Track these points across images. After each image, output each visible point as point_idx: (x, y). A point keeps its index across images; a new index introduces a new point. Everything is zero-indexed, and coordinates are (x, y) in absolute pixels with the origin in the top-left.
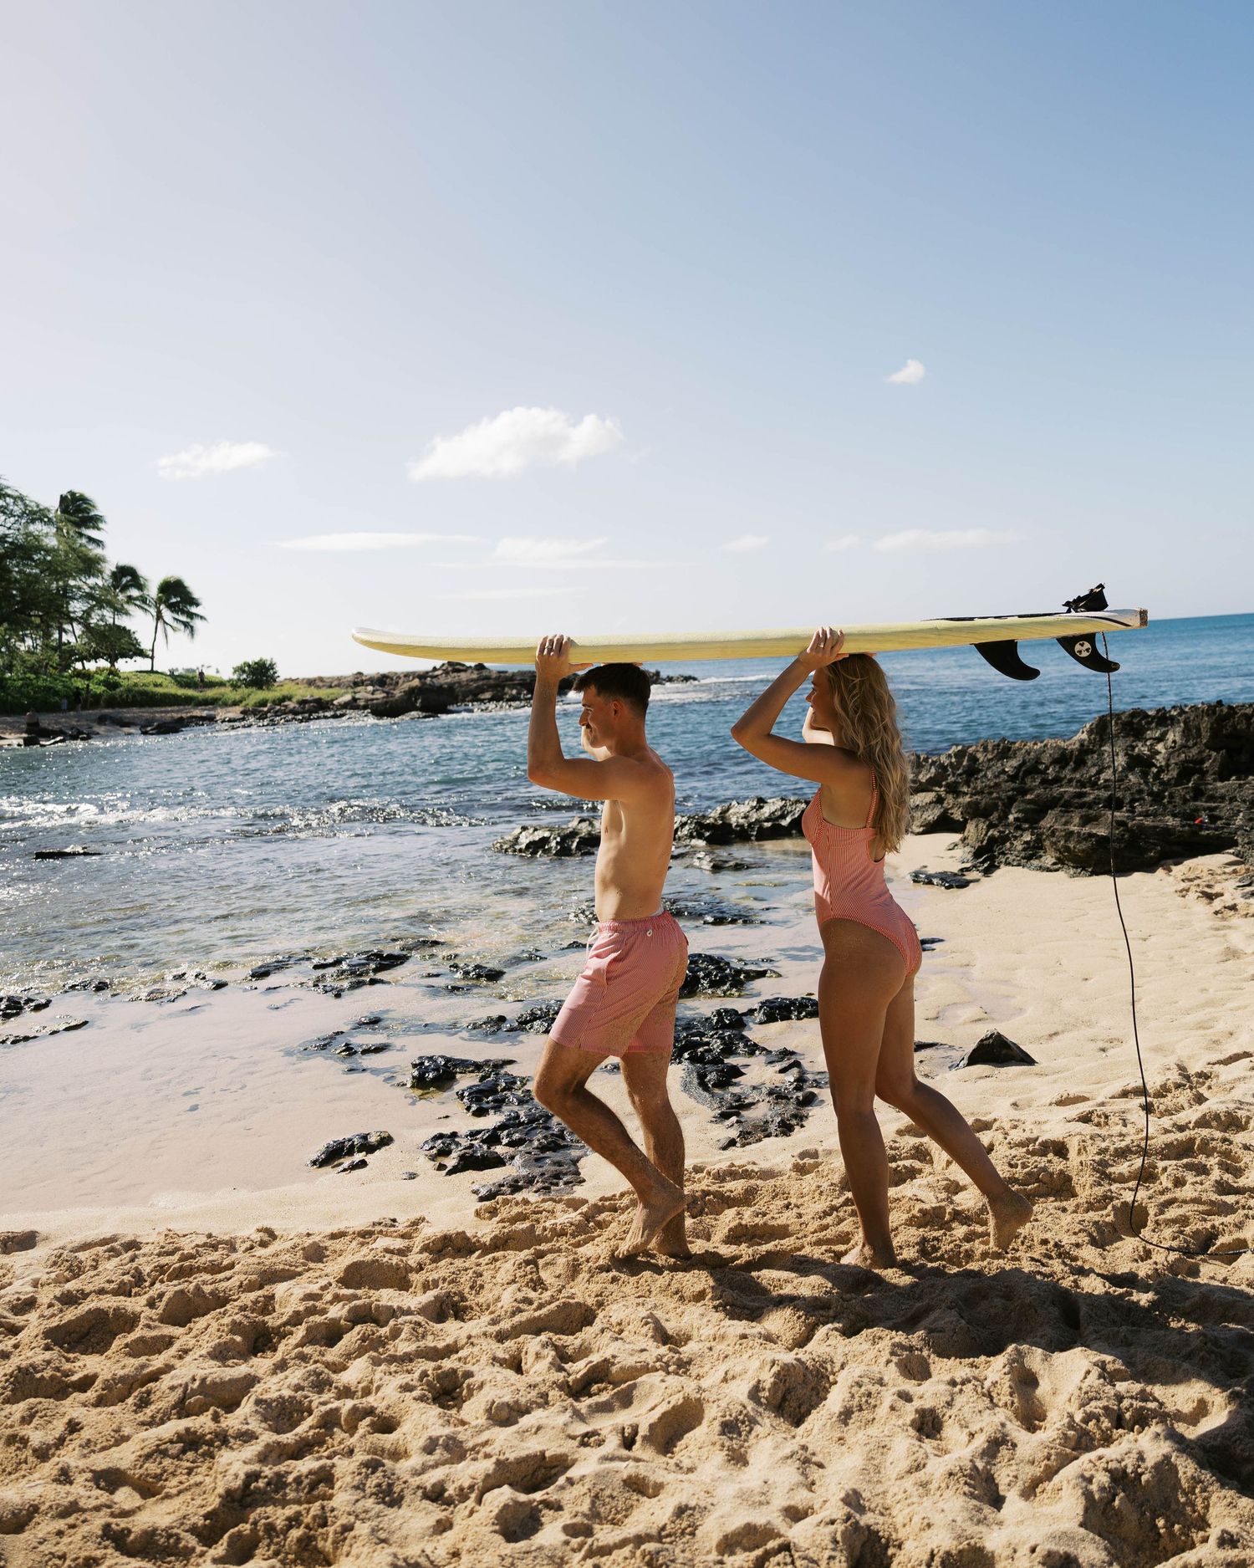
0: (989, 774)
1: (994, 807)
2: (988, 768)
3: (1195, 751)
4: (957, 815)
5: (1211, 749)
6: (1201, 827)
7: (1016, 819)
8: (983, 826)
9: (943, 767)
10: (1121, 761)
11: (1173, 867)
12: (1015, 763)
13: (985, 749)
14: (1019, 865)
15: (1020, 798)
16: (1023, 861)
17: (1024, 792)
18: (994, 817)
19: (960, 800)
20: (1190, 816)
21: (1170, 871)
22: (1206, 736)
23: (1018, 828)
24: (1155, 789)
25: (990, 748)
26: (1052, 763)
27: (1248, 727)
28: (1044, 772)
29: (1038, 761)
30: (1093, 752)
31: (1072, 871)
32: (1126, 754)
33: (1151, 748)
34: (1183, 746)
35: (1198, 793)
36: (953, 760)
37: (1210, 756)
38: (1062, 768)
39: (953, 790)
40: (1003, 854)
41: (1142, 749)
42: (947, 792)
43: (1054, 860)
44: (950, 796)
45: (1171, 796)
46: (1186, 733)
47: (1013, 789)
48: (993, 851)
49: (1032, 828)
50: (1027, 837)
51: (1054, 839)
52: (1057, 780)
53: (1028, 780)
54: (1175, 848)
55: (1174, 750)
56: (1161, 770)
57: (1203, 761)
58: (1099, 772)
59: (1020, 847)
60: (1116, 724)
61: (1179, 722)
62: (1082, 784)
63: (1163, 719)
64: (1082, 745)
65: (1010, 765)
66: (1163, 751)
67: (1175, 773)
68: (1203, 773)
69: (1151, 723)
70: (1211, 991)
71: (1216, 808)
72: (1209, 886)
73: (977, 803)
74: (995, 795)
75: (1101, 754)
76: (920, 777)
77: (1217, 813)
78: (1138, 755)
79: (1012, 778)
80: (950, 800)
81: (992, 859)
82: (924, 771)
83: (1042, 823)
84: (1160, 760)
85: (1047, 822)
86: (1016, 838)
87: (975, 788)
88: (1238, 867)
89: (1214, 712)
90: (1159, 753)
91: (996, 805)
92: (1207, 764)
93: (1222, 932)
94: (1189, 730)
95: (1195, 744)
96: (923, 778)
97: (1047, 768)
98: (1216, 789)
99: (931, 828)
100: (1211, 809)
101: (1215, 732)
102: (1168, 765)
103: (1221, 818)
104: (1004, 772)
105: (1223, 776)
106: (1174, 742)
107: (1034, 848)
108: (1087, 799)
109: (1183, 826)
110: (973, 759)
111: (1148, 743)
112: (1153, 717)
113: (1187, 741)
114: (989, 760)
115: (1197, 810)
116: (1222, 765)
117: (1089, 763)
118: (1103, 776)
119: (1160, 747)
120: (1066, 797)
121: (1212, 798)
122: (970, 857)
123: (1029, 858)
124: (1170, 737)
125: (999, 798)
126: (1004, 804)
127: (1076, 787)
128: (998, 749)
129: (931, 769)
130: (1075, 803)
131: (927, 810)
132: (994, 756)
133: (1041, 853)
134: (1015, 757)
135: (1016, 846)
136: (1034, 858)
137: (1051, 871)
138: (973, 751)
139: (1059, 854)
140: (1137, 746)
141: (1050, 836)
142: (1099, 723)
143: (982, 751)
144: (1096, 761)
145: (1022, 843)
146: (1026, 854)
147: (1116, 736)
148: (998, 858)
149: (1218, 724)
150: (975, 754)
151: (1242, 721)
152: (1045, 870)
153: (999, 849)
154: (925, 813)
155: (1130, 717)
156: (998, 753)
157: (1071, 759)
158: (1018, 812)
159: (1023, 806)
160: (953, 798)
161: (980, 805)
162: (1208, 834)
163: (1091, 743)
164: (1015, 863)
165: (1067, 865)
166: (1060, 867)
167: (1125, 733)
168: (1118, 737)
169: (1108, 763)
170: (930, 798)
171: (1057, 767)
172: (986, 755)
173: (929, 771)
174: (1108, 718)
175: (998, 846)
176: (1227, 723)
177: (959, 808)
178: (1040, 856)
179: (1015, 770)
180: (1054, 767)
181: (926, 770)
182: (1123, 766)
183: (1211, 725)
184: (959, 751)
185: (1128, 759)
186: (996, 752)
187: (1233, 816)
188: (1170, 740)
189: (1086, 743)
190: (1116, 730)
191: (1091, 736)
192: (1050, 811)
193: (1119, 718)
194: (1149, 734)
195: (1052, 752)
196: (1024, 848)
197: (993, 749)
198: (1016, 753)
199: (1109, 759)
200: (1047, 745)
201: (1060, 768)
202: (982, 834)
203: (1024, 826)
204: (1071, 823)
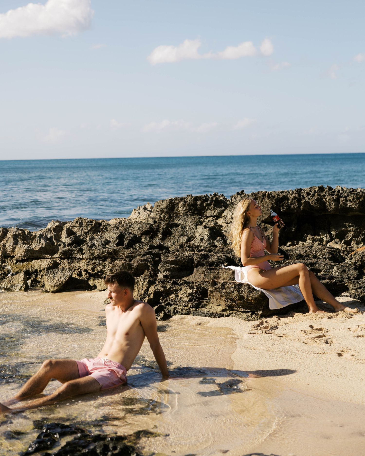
1: (145, 267)
7: (165, 276)
10: (202, 232)
13: (81, 225)
14: (188, 313)
16: (192, 310)
19: (76, 264)
25: (85, 224)
27: (299, 207)
31: (245, 315)
33: (216, 223)
36: (54, 233)
38: (152, 238)
40: (169, 304)
41: (208, 223)
43: (223, 307)
44: (65, 261)
60: (184, 205)
64: (155, 221)
66: (224, 225)
69: (210, 205)
76: (33, 247)
80: (65, 264)
85: (195, 278)
89: (273, 196)
96: (35, 247)
97: (140, 238)
99: (63, 288)
107: (197, 298)
108: (212, 260)
110: (70, 233)
114: (86, 233)
117: (177, 234)
119: (219, 222)
123: (197, 307)
126: (152, 265)
128: (92, 225)
129: (40, 240)
130: (205, 263)
131: (57, 272)
132: (89, 230)
133: (205, 303)
134: (107, 231)
135: (181, 297)
136: (200, 306)
137: (223, 316)
138: (70, 227)
139: (229, 302)
140: (204, 222)
141: (221, 288)
142: (169, 204)
143: (78, 227)
144: (182, 232)
145: (187, 295)
146: (193, 304)
147: (186, 215)
148: (166, 308)
149: (277, 205)
150: (71, 229)
151: (294, 202)
152: (217, 316)
153: (165, 301)
154: (56, 275)
155: (193, 201)
156: (92, 228)
157: (158, 231)
158: (166, 270)
159: (167, 266)
160: (69, 263)
161: (133, 266)
162: (327, 282)
163: (161, 220)
164: (184, 312)
165: (236, 310)
166: (230, 313)
167: (191, 212)
168: (187, 215)
169: (191, 234)
170: (48, 264)
171: (148, 237)
172: (82, 230)
173: (40, 242)
174: (176, 202)
175: (163, 299)
176: (283, 204)
177: (74, 271)
178: (205, 305)
179: (118, 240)
180: (146, 238)
181: (36, 242)
182: (208, 235)
183: (272, 204)
184: (56, 227)
185: (209, 230)
186: (90, 227)
187: (330, 269)
188: (228, 217)
189: (157, 220)
190: (184, 210)
191: (161, 215)
192: (195, 270)
193: (186, 202)
194: (208, 213)
195: (139, 226)
196: (190, 299)
197: (88, 225)
198: (106, 228)
199: (191, 230)
200: (122, 222)
201: (150, 238)
202: (142, 289)
203: (179, 281)
204: (219, 278)
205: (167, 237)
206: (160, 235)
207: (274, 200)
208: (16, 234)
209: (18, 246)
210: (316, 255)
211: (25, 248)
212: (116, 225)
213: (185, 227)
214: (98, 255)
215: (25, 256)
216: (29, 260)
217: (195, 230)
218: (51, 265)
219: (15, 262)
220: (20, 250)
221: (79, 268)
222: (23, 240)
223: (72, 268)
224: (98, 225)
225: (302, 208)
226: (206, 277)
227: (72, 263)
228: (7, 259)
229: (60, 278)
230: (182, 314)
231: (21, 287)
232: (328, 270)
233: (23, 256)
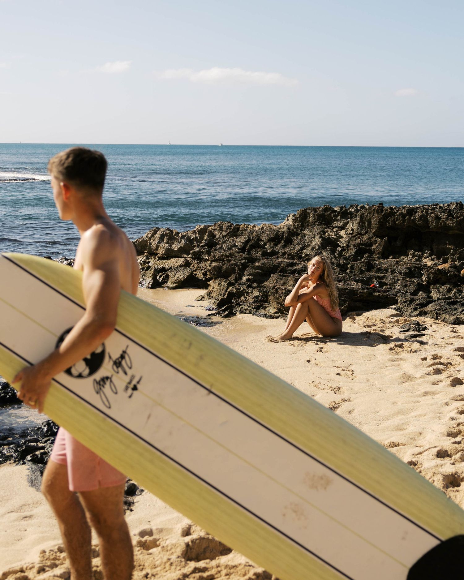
0: (225, 247)
1: (232, 271)
2: (224, 242)
3: (366, 237)
4: (200, 275)
5: (377, 236)
6: (374, 290)
7: (248, 280)
8: (224, 284)
9: (189, 240)
10: (317, 241)
11: (356, 317)
12: (242, 239)
13: (221, 228)
14: (250, 313)
15: (250, 265)
16: (254, 310)
17: (253, 261)
18: (232, 278)
19: (203, 265)
20: (366, 282)
21: (355, 320)
22: (375, 227)
23: (250, 286)
24: (341, 262)
25: (224, 228)
26: (268, 241)
27: (403, 223)
28: (263, 247)
29: (259, 239)
30: (298, 235)
32: (321, 237)
33: (337, 233)
34: (359, 233)
35: (370, 266)
36: (197, 235)
37: (376, 241)
38: (276, 245)
39: (198, 257)
40: (239, 304)
41: (330, 234)
42: (193, 259)
43: (275, 310)
44: (196, 262)
45: (352, 268)
46: (361, 224)
47: (245, 258)
48: (231, 303)
49: (259, 287)
50: (256, 293)
51: (277, 295)
52: (274, 253)
53: (253, 252)
54: (358, 304)
55: (352, 235)
56: (343, 249)
57: (371, 245)
58: (302, 249)
59: (251, 300)
60: (314, 215)
61: (356, 216)
62: (292, 257)
63: (345, 214)
64: (289, 229)
65: (240, 241)
66: (345, 236)
67: (353, 252)
68: (371, 253)
69: (337, 216)
70: (399, 403)
71: (384, 277)
72: (382, 331)
73: (220, 268)
74: (232, 262)
75: (304, 236)
76: (173, 246)
77: (384, 280)
78: (329, 238)
79: (242, 250)
80: (195, 264)
81: (231, 308)
82: (176, 243)
83: (266, 283)
84: (343, 242)
85: (270, 283)
86: (248, 293)
87: (214, 257)
88: (400, 318)
89: (382, 211)
90: (342, 237)
91: (234, 269)
92: (374, 247)
93: (397, 363)
94: (364, 223)
95: (367, 232)
96: (175, 247)
97: (265, 244)
98: (381, 264)
99: (182, 285)
100: (380, 278)
101: (382, 224)
102: (348, 246)
103: (386, 284)
104: (235, 246)
105: (385, 256)
106: (352, 230)
107: (261, 301)
108: (297, 268)
109: (363, 289)
110: (212, 235)
111: (335, 230)
112: (339, 212)
113: (361, 230)
114: (223, 237)
115: (370, 278)
116: (385, 248)
117: (295, 242)
118: (304, 252)
119: (342, 233)
120: (282, 265)
121: (379, 270)
122: (214, 306)
123: (257, 308)
124: (350, 226)
125: (236, 264)
126: (239, 269)
127: (288, 259)
128: (230, 229)
129: (181, 241)
130: (289, 270)
131: (179, 271)
132: (227, 234)
133: (266, 305)
134: (242, 236)
135: (248, 299)
136: (261, 308)
137: (273, 318)
138: (212, 230)
139: (279, 307)
140: (327, 232)
141: (274, 293)
142: (302, 214)
143: (219, 230)
144: (300, 241)
145: (253, 297)
146: (255, 305)
147: (313, 224)
148: (235, 307)
149: (384, 219)
150: (213, 232)
151: (399, 218)
152: (269, 317)
153: (236, 301)
154: (178, 273)
155: (322, 211)
156: (230, 232)
157: (282, 238)
158: (250, 274)
159: (253, 271)
160: (198, 263)
161: (222, 269)
162: (379, 295)
163: (295, 228)
164: (247, 312)
165: (285, 314)
166: (280, 316)
167: (319, 222)
168: (315, 225)
169: (308, 243)
170: (181, 262)
171: (272, 244)
172: (221, 233)
173: (180, 243)
174: (308, 211)
175: (235, 299)
176: (390, 219)
177: (201, 271)
178: (266, 307)
179: (243, 245)
180: (270, 244)
181: (177, 242)
182: (319, 245)
183: (380, 219)
184: (202, 229)
185: (322, 240)
186: (228, 231)
187: (395, 283)
188: (349, 228)
189: (291, 228)
190: (313, 220)
191: (295, 223)
192: (272, 275)
193: (316, 212)
194: (335, 223)
195: (268, 233)
196: (254, 301)
197: (227, 229)
198: (242, 233)
199: (309, 239)
200: (264, 228)
201: (274, 244)
202: (223, 290)
203: (254, 285)
204: (287, 284)
205: (288, 244)
206: (283, 242)
207: (382, 214)
208: (163, 233)
209: (161, 245)
210: (395, 270)
211: (166, 247)
212: (252, 231)
213: (305, 236)
214: (219, 257)
215: (165, 254)
216: (169, 258)
217: (313, 239)
218: (183, 264)
219: (157, 259)
220: (162, 249)
221: (205, 268)
222: (168, 239)
223: (200, 268)
224: (236, 230)
225: (405, 224)
226: (277, 283)
227: (200, 263)
228: (152, 256)
229: (181, 275)
230: (245, 313)
231: (150, 282)
232: (393, 284)
233: (164, 254)
